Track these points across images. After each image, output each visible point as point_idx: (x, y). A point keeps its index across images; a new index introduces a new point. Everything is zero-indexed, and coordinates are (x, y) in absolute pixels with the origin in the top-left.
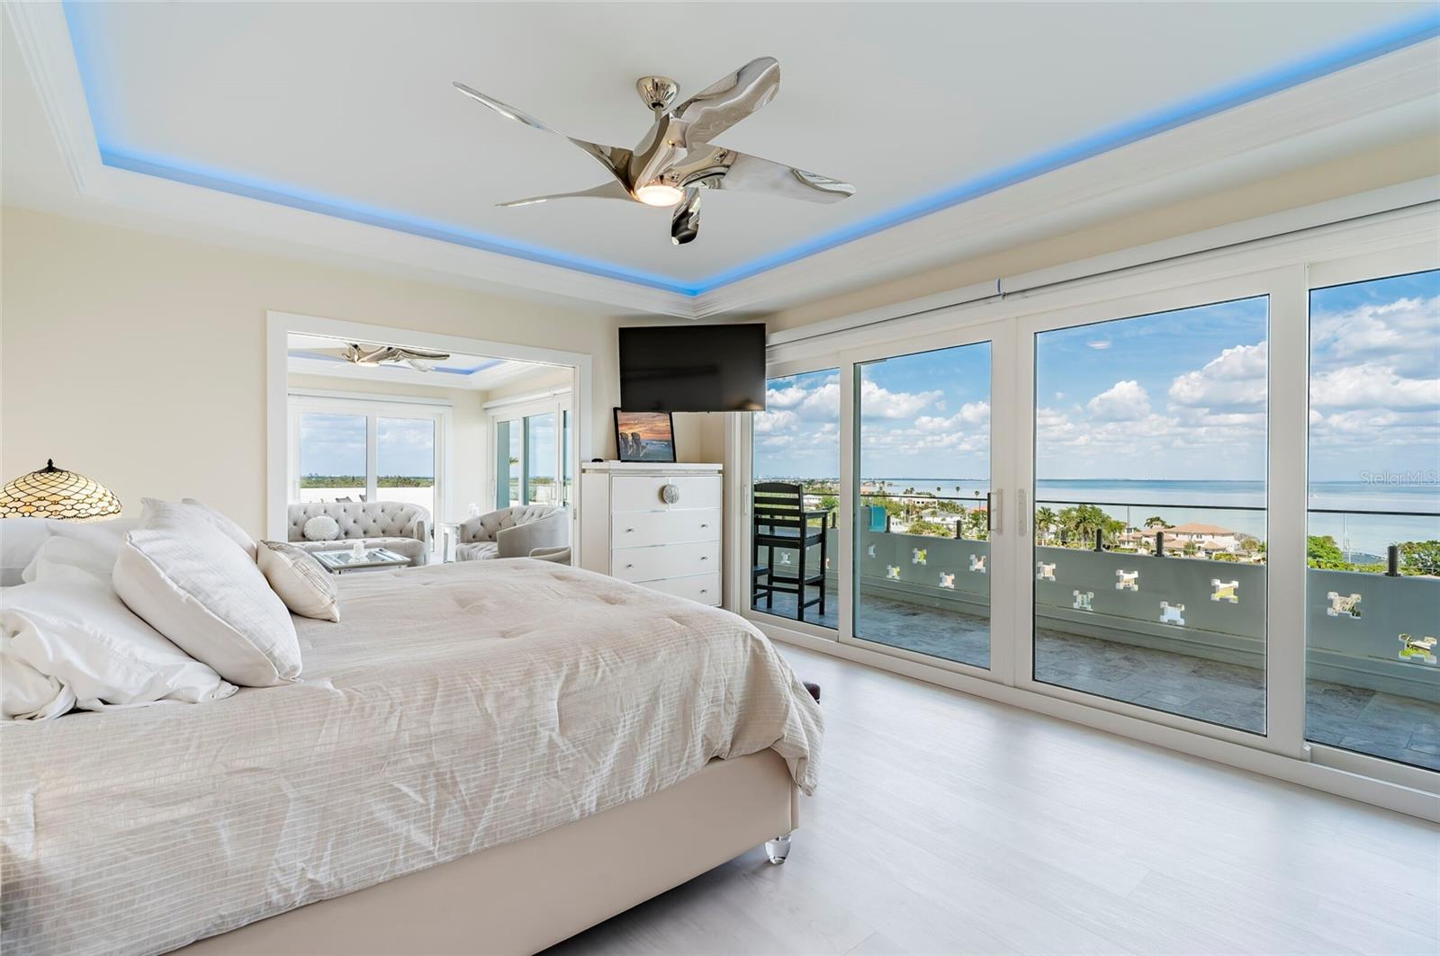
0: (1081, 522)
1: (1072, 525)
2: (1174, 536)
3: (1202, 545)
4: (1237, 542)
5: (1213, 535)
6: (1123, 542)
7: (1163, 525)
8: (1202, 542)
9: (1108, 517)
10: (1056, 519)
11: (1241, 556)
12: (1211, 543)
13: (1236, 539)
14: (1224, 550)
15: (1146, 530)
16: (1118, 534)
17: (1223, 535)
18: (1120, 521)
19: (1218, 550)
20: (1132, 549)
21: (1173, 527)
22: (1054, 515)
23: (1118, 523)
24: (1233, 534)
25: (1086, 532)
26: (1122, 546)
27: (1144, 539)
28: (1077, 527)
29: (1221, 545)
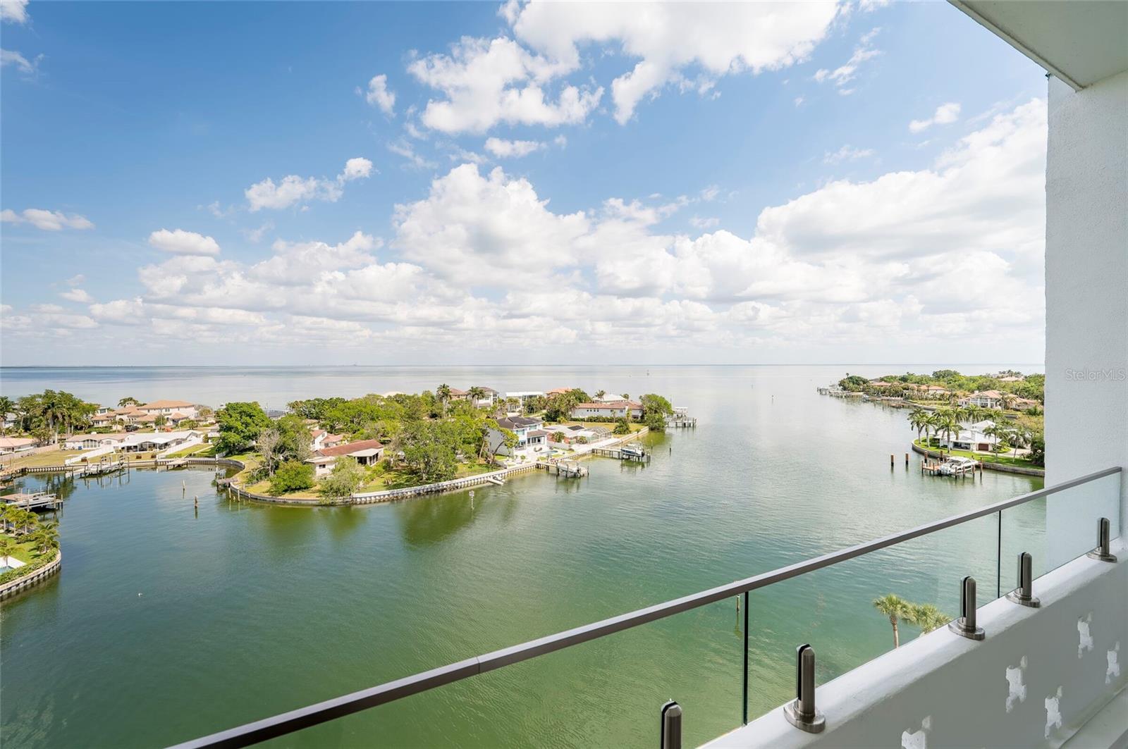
0: (49, 408)
1: (38, 412)
2: (146, 412)
3: (169, 417)
4: (197, 412)
5: (178, 408)
6: (97, 422)
7: (135, 404)
8: (170, 414)
9: (80, 401)
10: (16, 407)
11: (200, 421)
12: (176, 414)
13: (196, 409)
14: (187, 418)
15: (120, 409)
16: (91, 415)
17: (186, 407)
18: (93, 403)
19: (183, 419)
20: (106, 427)
21: (144, 405)
22: (13, 404)
23: (91, 405)
24: (193, 406)
25: (55, 417)
26: (96, 425)
27: (118, 417)
28: (45, 412)
29: (185, 415)
